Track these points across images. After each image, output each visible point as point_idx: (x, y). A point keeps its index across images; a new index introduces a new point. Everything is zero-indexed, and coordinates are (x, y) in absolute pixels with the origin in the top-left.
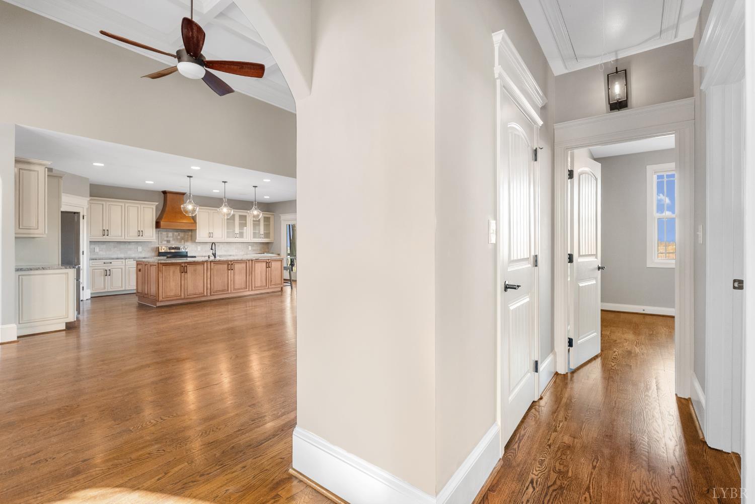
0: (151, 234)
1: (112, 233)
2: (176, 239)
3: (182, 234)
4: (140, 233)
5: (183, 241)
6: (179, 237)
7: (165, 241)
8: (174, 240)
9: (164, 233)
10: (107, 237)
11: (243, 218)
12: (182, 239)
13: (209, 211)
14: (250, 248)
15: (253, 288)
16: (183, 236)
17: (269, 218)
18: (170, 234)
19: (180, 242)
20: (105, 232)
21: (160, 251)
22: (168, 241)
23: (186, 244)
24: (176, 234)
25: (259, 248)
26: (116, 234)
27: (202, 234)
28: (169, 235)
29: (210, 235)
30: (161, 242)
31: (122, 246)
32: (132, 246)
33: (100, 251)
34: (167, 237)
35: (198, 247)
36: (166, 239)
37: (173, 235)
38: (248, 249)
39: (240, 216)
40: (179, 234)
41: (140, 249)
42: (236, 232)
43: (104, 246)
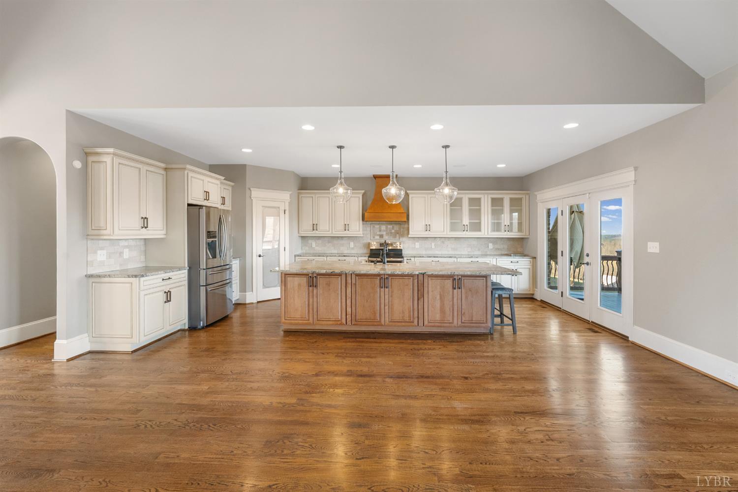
0: (357, 228)
1: (320, 227)
2: (390, 233)
3: (396, 227)
4: (346, 227)
5: (398, 235)
6: (393, 231)
7: (378, 235)
8: (387, 234)
9: (377, 226)
10: (317, 232)
11: (475, 203)
12: (397, 233)
13: (426, 196)
14: (491, 246)
15: (426, 323)
16: (398, 229)
17: (521, 199)
18: (383, 227)
19: (395, 237)
20: (315, 227)
21: (372, 248)
22: (381, 236)
23: (401, 239)
24: (390, 227)
25: (506, 247)
26: (325, 229)
27: (416, 226)
28: (382, 229)
29: (427, 228)
30: (374, 237)
31: (335, 242)
32: (344, 242)
33: (316, 246)
34: (380, 231)
35: (416, 244)
36: (378, 233)
37: (387, 228)
38: (488, 247)
39: (471, 200)
40: (393, 227)
41: (352, 245)
42: (464, 223)
43: (320, 242)
